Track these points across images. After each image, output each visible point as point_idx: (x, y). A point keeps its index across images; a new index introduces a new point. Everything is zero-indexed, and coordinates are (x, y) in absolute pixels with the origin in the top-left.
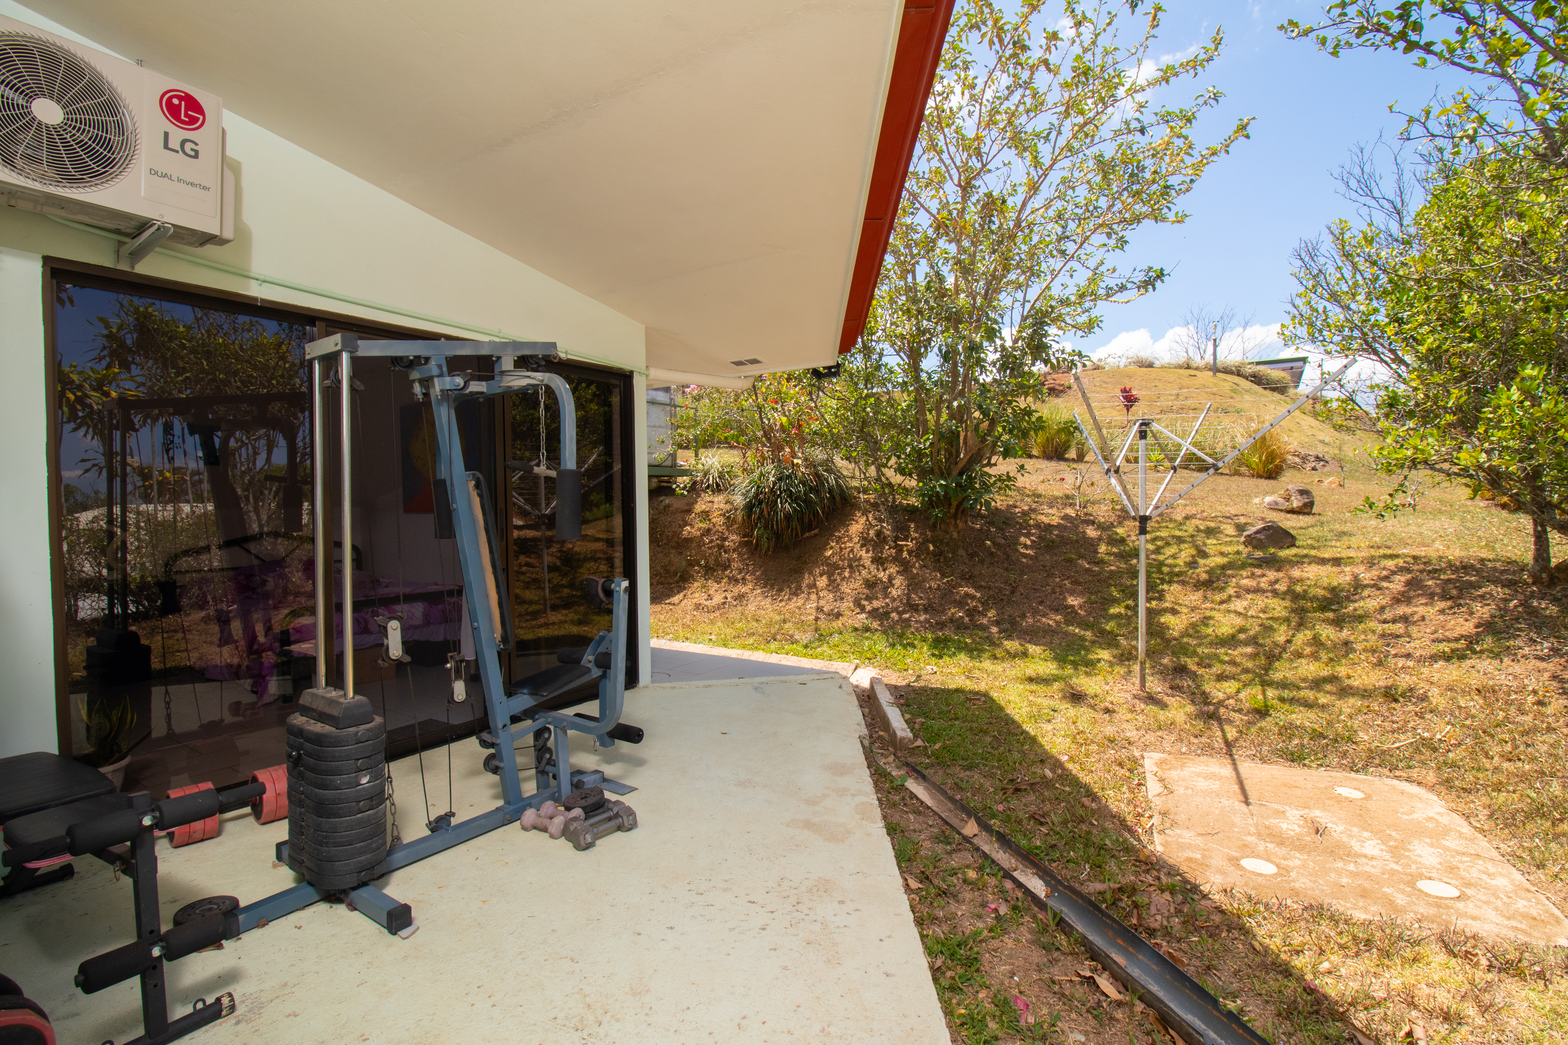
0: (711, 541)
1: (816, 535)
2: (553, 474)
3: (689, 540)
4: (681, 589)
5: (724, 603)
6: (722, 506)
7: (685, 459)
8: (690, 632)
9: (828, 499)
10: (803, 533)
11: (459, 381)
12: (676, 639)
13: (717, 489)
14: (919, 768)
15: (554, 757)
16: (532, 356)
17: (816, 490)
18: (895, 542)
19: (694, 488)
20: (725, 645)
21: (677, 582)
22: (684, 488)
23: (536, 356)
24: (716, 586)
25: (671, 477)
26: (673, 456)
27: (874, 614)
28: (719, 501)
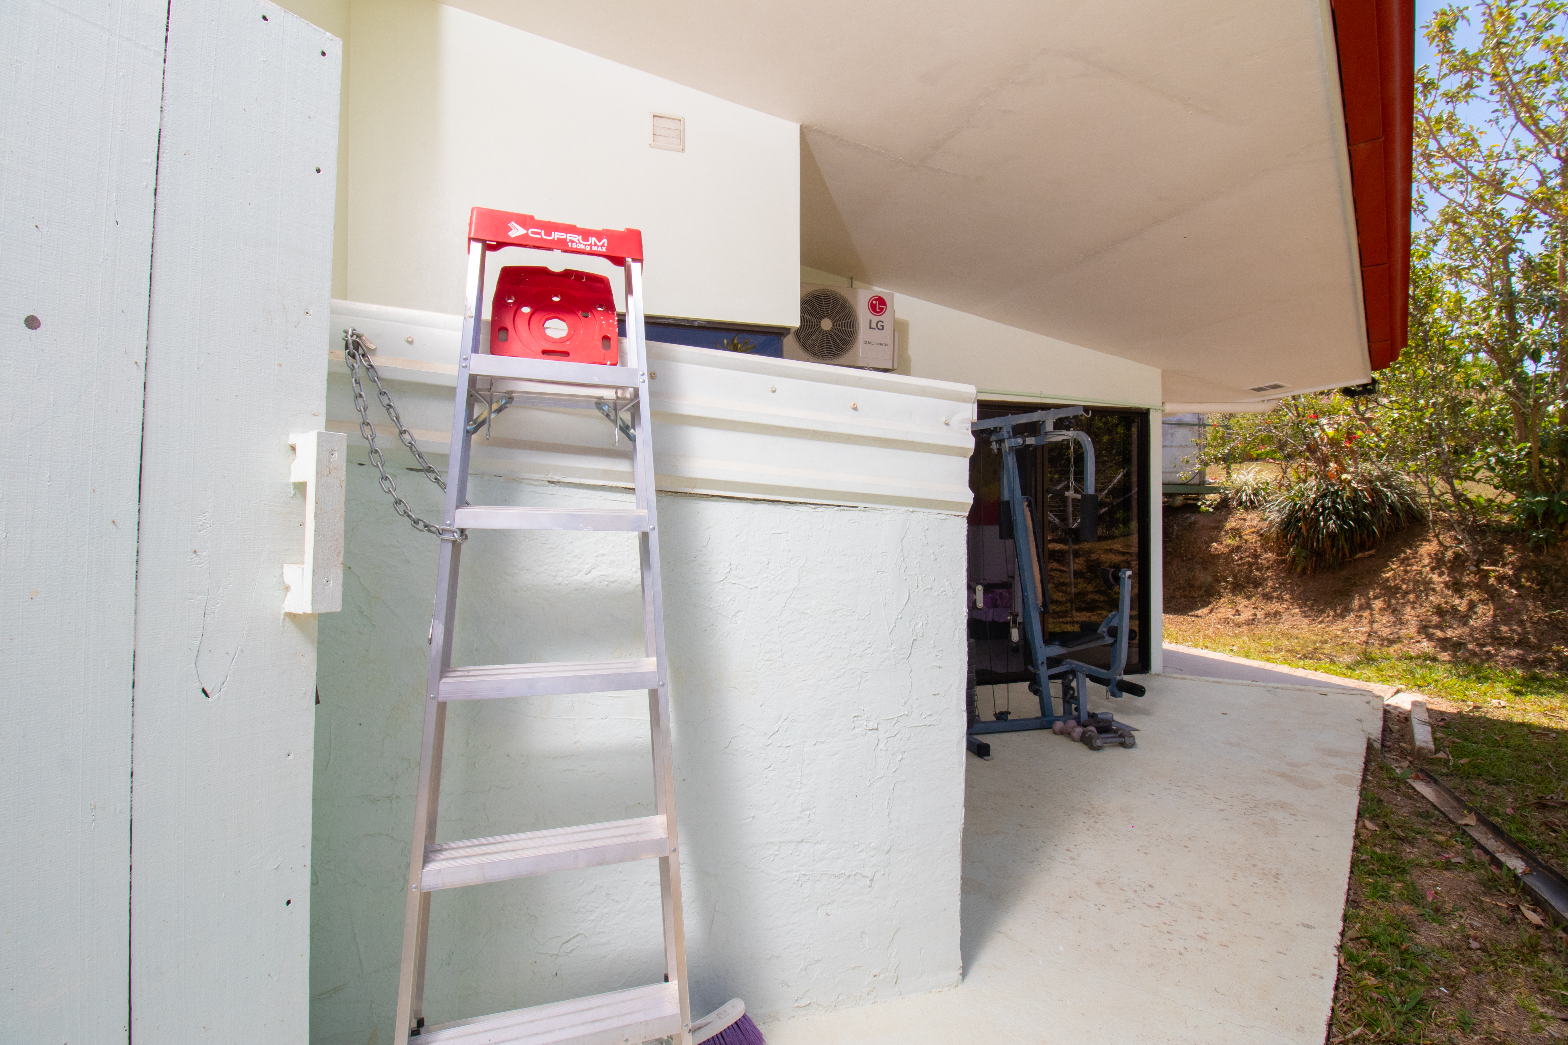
0: (1241, 558)
1: (1371, 556)
2: (1079, 496)
3: (1217, 557)
4: (1205, 604)
5: (1253, 620)
6: (1255, 523)
7: (1215, 475)
8: (1213, 641)
9: (1389, 518)
10: (1353, 553)
11: (1020, 441)
12: (1196, 646)
13: (1252, 506)
14: (1432, 774)
15: (1076, 694)
16: (1065, 418)
17: (1373, 508)
18: (1477, 566)
19: (1224, 506)
20: (1247, 656)
21: (1202, 597)
22: (1209, 506)
23: (1068, 417)
24: (1245, 602)
25: (1198, 494)
26: (1202, 474)
27: (1444, 644)
28: (1252, 520)
